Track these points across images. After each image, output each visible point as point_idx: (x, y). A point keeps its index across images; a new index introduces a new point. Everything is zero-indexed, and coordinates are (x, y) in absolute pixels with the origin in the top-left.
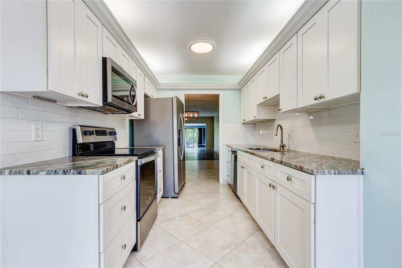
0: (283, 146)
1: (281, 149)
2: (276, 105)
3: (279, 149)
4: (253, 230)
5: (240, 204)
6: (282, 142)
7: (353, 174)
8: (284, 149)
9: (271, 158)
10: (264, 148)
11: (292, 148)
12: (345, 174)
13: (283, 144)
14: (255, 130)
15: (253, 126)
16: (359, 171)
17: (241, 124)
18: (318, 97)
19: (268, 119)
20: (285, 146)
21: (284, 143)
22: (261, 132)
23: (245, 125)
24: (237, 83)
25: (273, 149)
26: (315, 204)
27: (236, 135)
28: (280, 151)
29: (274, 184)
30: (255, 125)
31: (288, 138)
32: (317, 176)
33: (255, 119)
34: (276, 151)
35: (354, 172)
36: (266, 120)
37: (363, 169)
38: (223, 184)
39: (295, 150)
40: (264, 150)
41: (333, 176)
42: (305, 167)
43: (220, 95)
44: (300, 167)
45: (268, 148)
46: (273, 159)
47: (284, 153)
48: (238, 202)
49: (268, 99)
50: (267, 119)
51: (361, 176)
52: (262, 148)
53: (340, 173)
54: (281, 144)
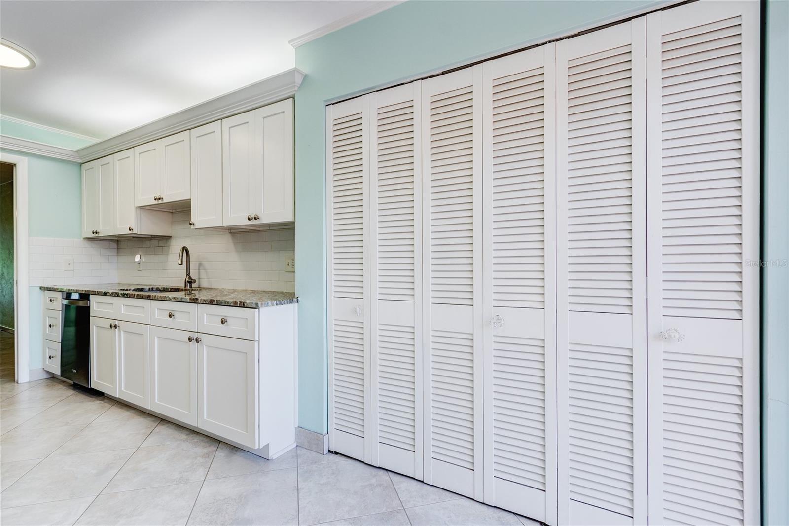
0: (190, 282)
1: (187, 287)
2: (172, 212)
3: (184, 288)
4: (149, 428)
5: (100, 403)
6: (188, 274)
7: (291, 303)
8: (192, 286)
9: (190, 299)
10: (151, 287)
11: (204, 284)
12: (284, 304)
13: (190, 278)
14: (117, 253)
15: (115, 245)
16: (295, 299)
17: (82, 239)
18: (253, 216)
19: (153, 235)
20: (195, 281)
21: (191, 275)
22: (137, 258)
23: (94, 242)
24: (74, 150)
25: (171, 289)
26: (259, 341)
27: (69, 264)
28: (186, 290)
29: (195, 336)
30: (118, 244)
31: (197, 268)
32: (261, 309)
33: (130, 232)
34: (177, 290)
35: (292, 302)
36: (150, 237)
37: (298, 297)
38: (29, 382)
39: (210, 287)
40: (152, 290)
41: (276, 307)
42: (248, 302)
43: (17, 165)
44: (241, 302)
45: (160, 287)
46: (196, 299)
47: (193, 292)
48: (93, 401)
49: (164, 202)
50: (151, 235)
51: (297, 304)
52: (147, 288)
53: (280, 304)
54: (187, 279)
